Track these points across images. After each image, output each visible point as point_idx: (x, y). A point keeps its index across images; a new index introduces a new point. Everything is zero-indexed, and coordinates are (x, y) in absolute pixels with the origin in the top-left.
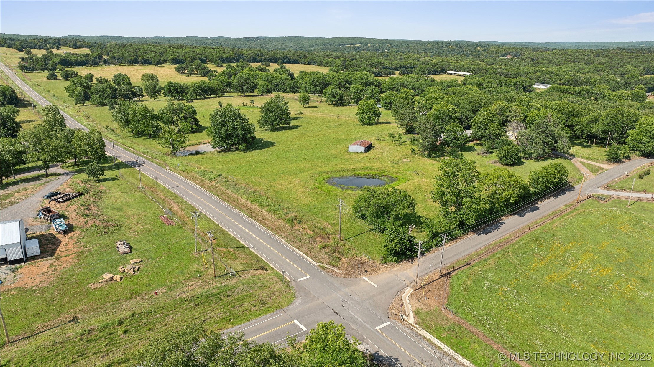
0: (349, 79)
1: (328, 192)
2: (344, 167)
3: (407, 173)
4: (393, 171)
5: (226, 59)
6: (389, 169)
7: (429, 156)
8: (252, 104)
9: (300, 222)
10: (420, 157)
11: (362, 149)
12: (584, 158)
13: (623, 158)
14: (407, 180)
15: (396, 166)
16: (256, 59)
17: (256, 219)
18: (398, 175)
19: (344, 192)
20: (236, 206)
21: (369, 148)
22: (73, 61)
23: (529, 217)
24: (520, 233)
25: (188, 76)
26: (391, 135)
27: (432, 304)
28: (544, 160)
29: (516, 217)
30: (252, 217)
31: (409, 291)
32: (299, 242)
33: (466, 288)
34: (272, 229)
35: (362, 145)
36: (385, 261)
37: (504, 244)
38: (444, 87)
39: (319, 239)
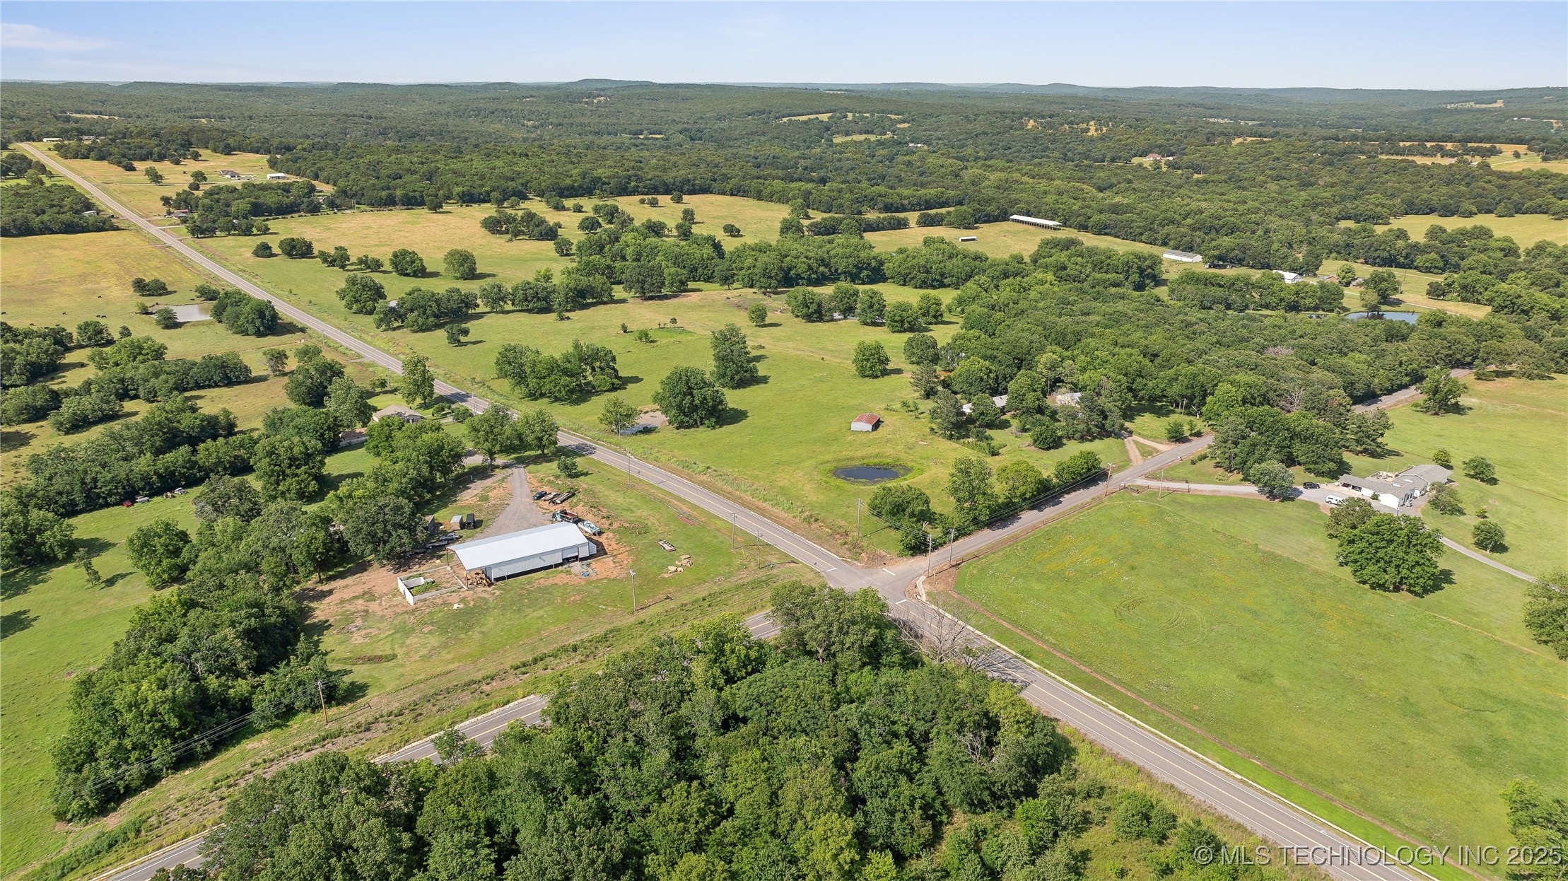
0: (825, 256)
1: (838, 487)
2: (851, 454)
3: (923, 461)
4: (907, 459)
6: (903, 456)
7: (951, 437)
8: (672, 326)
9: (816, 520)
10: (940, 439)
11: (869, 427)
12: (1145, 437)
13: (1191, 435)
14: (922, 471)
15: (911, 452)
16: (627, 188)
17: (770, 519)
18: (913, 464)
19: (855, 487)
20: (742, 505)
21: (877, 425)
23: (1049, 511)
24: (1034, 528)
25: (511, 240)
26: (905, 404)
27: (941, 587)
28: (1091, 441)
29: (1035, 511)
30: (765, 516)
31: (923, 578)
32: (818, 539)
33: (973, 575)
34: (789, 528)
35: (868, 422)
36: (901, 555)
37: (1014, 539)
39: (838, 536)
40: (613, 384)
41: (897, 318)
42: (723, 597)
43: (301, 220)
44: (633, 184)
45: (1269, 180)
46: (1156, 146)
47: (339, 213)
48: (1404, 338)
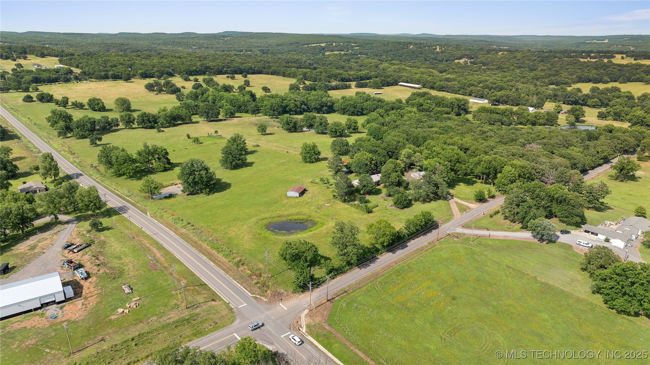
0: (305, 100)
1: (265, 238)
2: (280, 213)
3: (325, 218)
4: (316, 216)
5: (194, 71)
6: (314, 214)
7: (345, 201)
8: (216, 135)
9: (243, 264)
10: (339, 202)
11: (297, 194)
12: (462, 199)
13: (489, 198)
14: (323, 224)
15: (319, 211)
16: (222, 71)
17: (214, 262)
18: (319, 219)
19: (277, 237)
20: (200, 251)
21: (303, 193)
22: (45, 78)
23: (400, 253)
24: (389, 266)
25: (157, 94)
26: (322, 180)
27: (318, 319)
28: (429, 202)
29: (391, 254)
30: (211, 260)
31: (306, 311)
32: (241, 279)
33: (341, 309)
34: (224, 270)
35: (297, 191)
36: (294, 292)
37: (375, 276)
38: (389, 108)
39: (254, 277)
40: (165, 167)
41: (333, 130)
42: (150, 336)
43: (59, 85)
44: (225, 69)
45: (516, 68)
46: (466, 55)
47: (80, 82)
48: (596, 139)
